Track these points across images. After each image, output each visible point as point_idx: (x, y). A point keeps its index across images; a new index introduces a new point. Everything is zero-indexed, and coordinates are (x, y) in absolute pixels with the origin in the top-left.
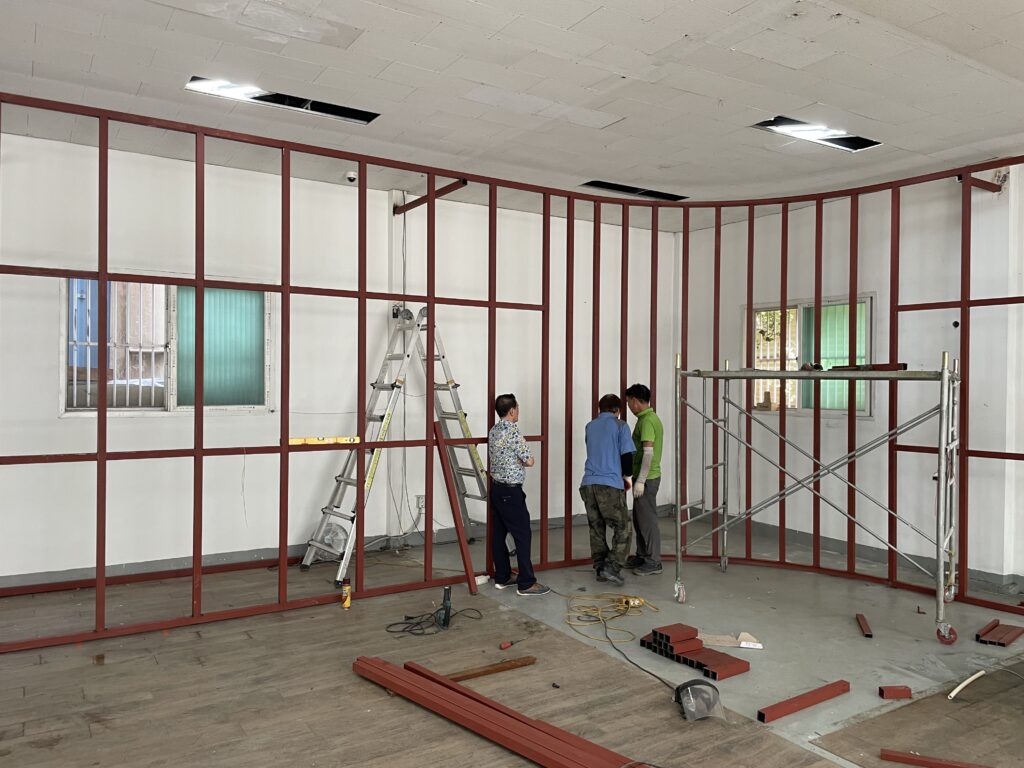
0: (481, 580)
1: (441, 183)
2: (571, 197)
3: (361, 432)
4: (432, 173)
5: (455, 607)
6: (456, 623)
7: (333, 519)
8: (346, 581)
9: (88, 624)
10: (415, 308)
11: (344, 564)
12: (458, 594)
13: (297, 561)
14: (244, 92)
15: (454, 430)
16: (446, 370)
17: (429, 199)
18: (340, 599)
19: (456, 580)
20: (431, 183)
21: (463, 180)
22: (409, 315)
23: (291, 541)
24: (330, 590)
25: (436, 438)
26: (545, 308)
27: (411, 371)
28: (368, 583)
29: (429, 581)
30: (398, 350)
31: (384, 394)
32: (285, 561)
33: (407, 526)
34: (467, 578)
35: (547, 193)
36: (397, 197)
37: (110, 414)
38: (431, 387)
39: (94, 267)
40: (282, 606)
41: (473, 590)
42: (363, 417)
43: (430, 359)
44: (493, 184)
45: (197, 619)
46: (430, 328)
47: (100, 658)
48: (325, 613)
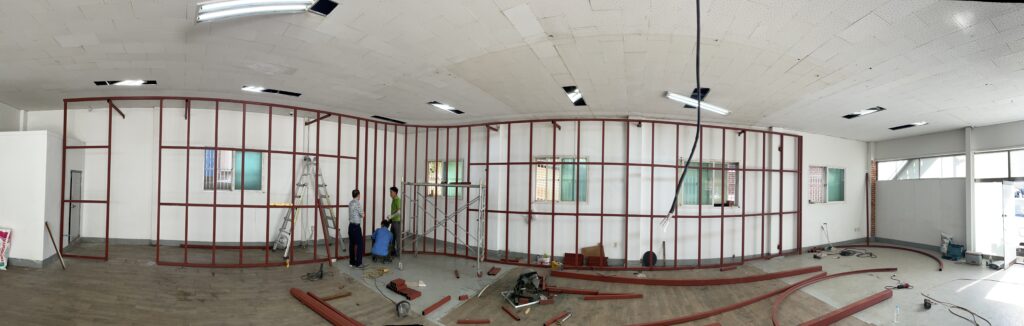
0: (334, 260)
1: (322, 115)
2: (367, 121)
3: (293, 202)
4: (319, 112)
5: (325, 270)
6: (325, 277)
7: (283, 233)
8: (287, 258)
9: (210, 261)
10: (312, 157)
11: (287, 250)
12: (326, 265)
13: (271, 248)
14: (258, 90)
15: (325, 202)
16: (323, 180)
17: (318, 120)
18: (285, 264)
19: (325, 260)
20: (318, 115)
21: (329, 114)
22: (310, 160)
23: (270, 240)
24: (281, 260)
25: (318, 205)
26: (357, 158)
27: (310, 180)
28: (295, 259)
29: (316, 260)
30: (306, 172)
31: (301, 188)
32: (268, 247)
33: (308, 237)
34: (328, 259)
35: (359, 119)
36: (306, 119)
37: (218, 191)
38: (317, 186)
39: (213, 146)
40: (267, 265)
41: (330, 264)
42: (294, 196)
43: (317, 176)
44: (340, 116)
45: (241, 266)
46: (317, 164)
47: (213, 274)
48: (280, 269)
